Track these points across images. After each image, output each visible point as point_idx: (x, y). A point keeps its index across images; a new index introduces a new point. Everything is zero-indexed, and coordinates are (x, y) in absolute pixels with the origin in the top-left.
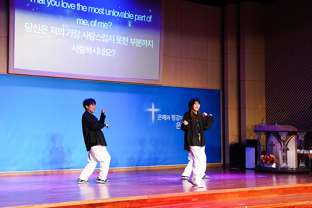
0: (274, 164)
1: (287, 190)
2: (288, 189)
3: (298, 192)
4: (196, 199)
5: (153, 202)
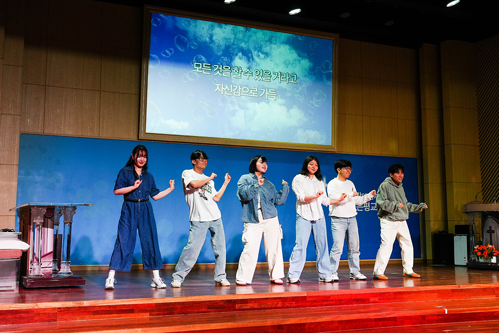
0: (494, 258)
4: (376, 299)
5: (315, 301)
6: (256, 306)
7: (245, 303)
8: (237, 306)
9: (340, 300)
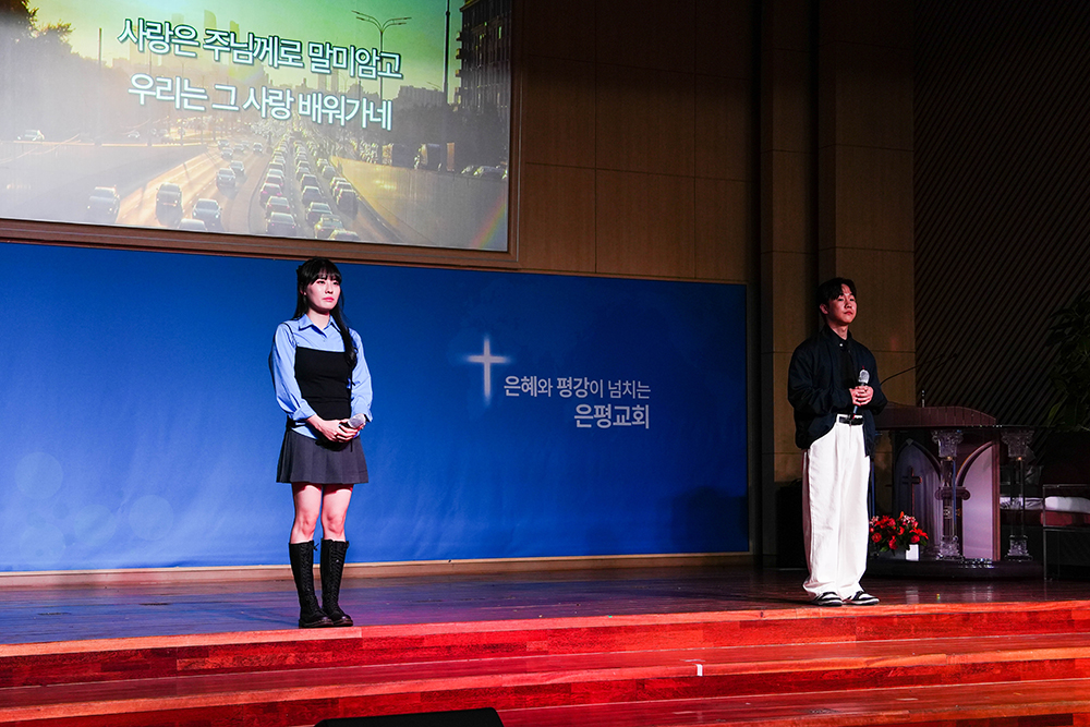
1: (891, 624)
2: (896, 620)
3: (937, 631)
4: (544, 645)
5: (382, 650)
6: (229, 662)
7: (200, 656)
8: (180, 664)
9: (449, 648)
